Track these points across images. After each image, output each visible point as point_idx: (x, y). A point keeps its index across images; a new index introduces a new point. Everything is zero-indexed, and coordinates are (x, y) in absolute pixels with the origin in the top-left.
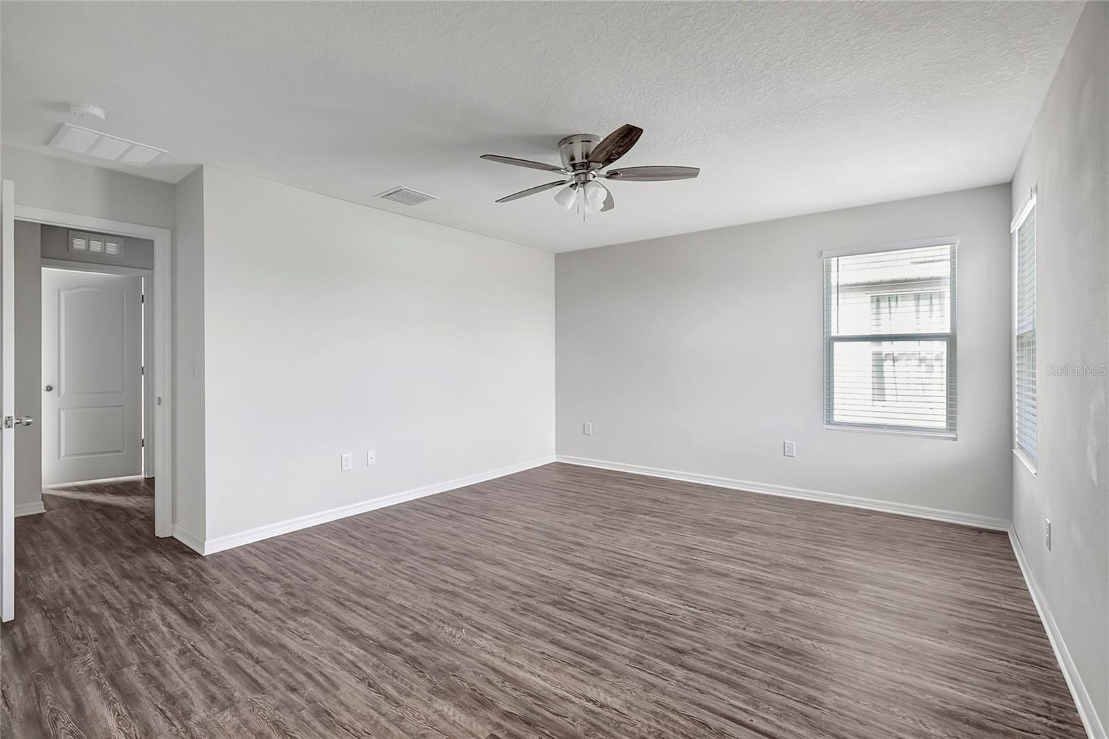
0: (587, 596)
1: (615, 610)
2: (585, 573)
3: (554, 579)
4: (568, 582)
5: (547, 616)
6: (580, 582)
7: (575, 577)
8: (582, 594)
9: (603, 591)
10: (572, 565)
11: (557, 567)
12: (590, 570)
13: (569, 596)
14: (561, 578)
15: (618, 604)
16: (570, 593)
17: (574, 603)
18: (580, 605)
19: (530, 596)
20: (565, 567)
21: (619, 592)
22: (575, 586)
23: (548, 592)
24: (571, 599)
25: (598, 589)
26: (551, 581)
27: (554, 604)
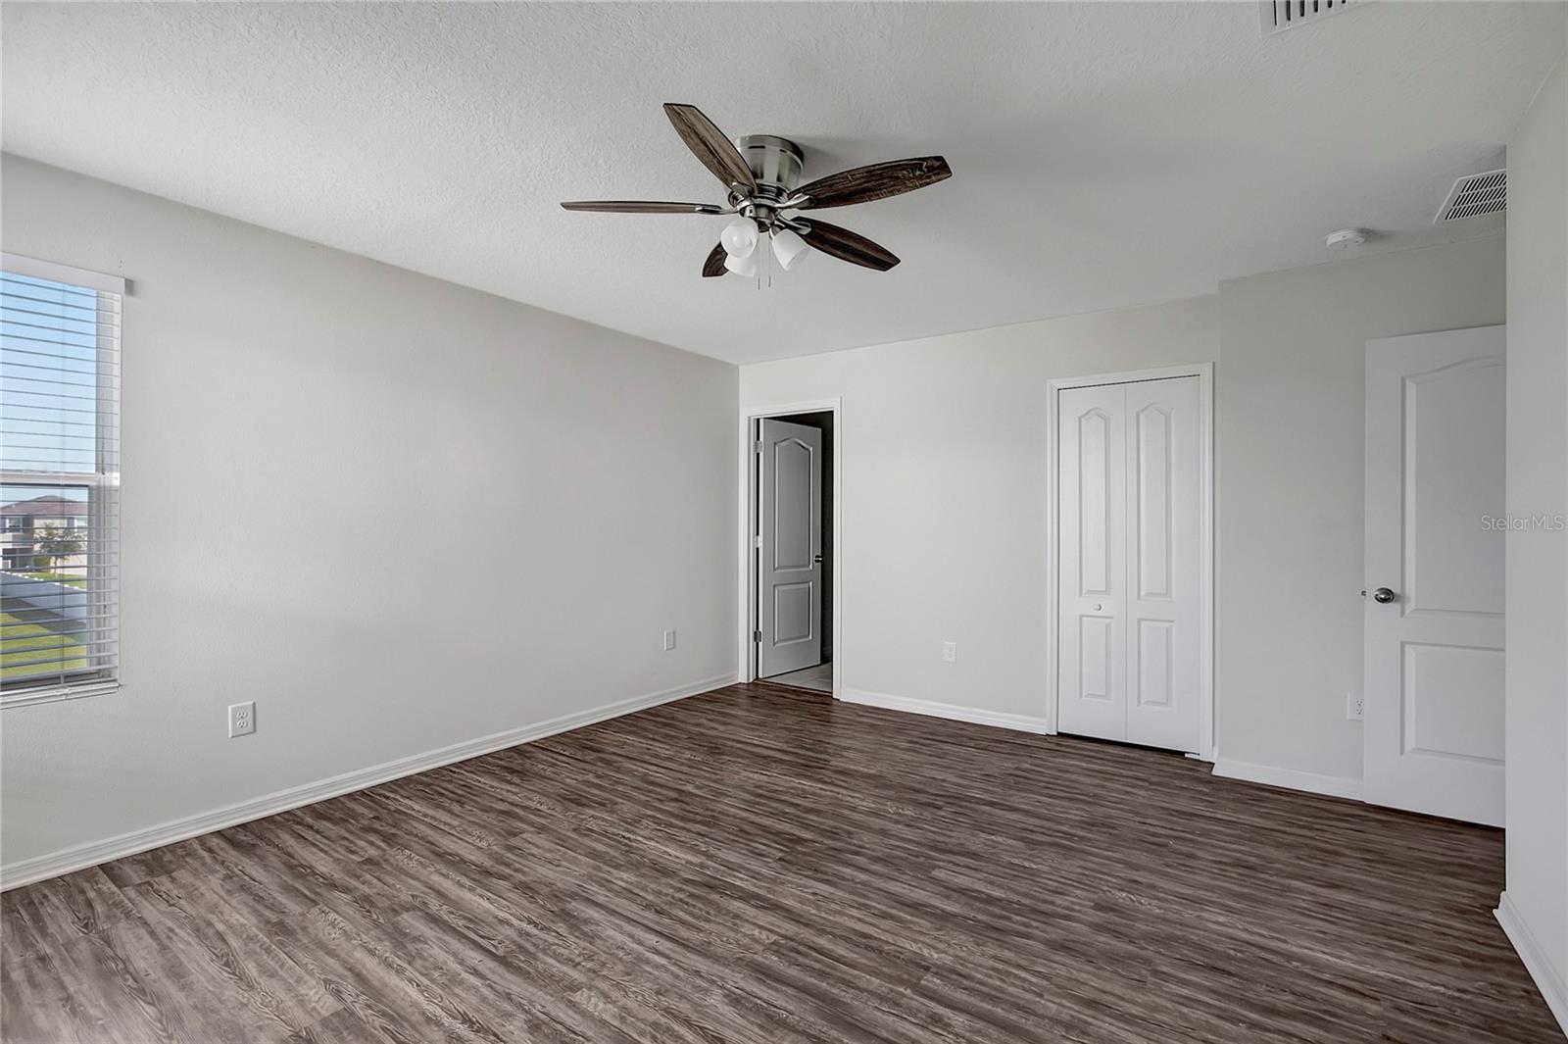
0: (757, 851)
1: (726, 835)
2: (755, 890)
3: (806, 876)
4: (784, 872)
5: (807, 827)
6: (764, 871)
7: (773, 881)
8: (764, 853)
9: (733, 857)
10: (774, 907)
11: (803, 901)
12: (747, 897)
13: (781, 851)
14: (796, 879)
15: (718, 841)
16: (780, 855)
17: (776, 842)
18: (768, 839)
19: (835, 849)
20: (789, 902)
21: (710, 857)
22: (774, 865)
23: (810, 855)
24: (778, 846)
25: (739, 861)
26: (810, 873)
27: (800, 841)
